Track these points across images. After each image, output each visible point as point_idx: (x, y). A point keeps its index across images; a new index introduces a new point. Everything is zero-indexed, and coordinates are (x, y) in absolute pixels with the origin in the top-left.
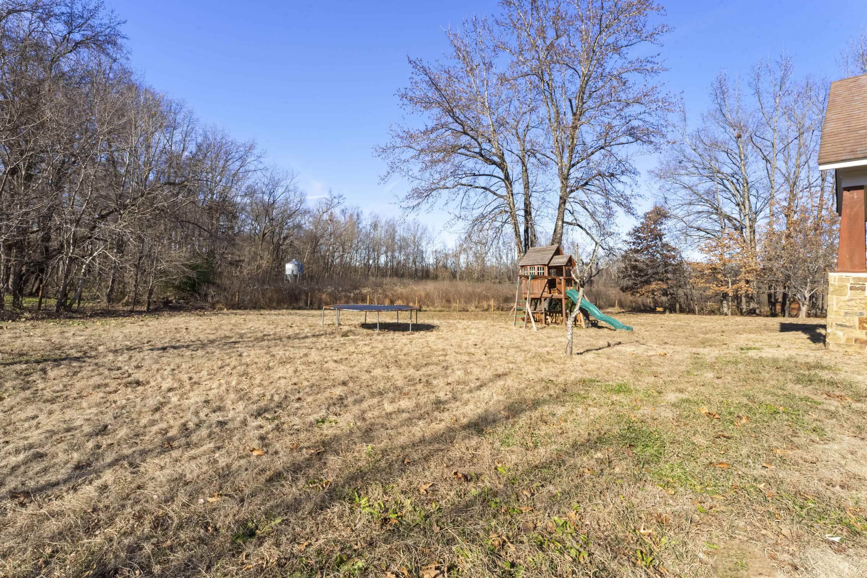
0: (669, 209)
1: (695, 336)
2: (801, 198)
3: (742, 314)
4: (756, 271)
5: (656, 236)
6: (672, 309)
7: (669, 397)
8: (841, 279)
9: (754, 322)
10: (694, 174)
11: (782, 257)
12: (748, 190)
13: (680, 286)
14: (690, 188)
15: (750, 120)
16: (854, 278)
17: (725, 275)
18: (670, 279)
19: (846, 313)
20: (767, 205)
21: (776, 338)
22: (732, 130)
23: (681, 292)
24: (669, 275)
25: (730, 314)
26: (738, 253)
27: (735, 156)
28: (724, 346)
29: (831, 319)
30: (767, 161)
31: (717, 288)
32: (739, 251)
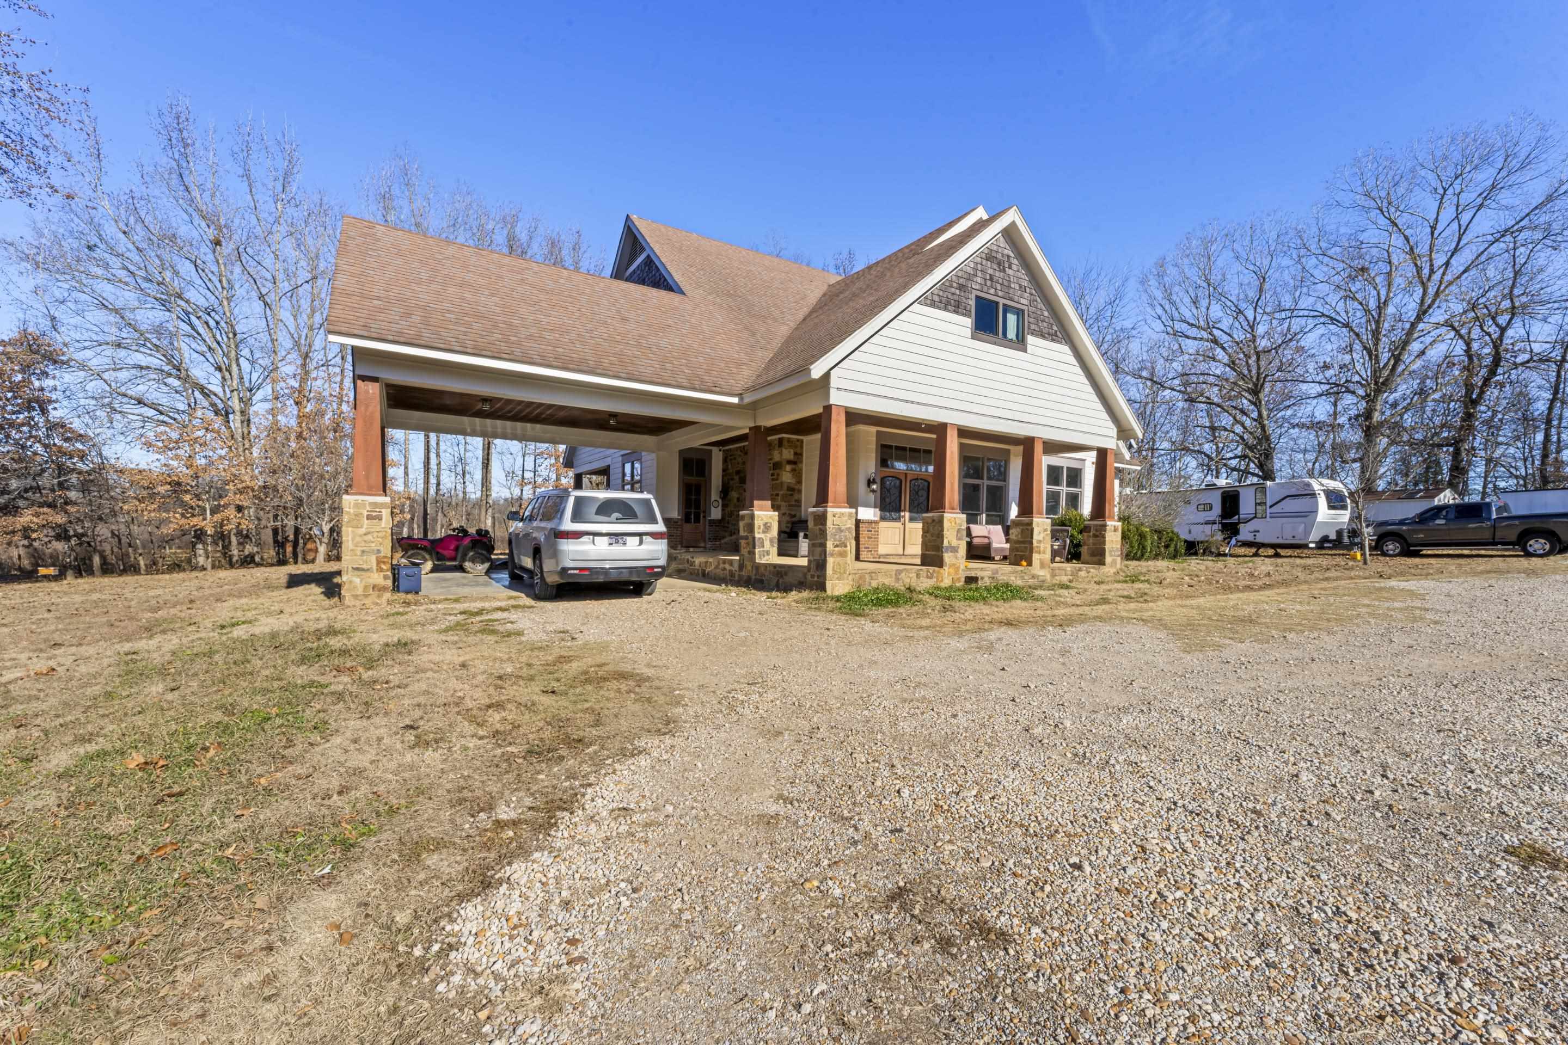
0: (65, 345)
1: (131, 619)
2: (316, 379)
3: (232, 565)
4: (253, 490)
5: (30, 401)
6: (82, 568)
7: (54, 762)
8: (357, 505)
9: (249, 577)
10: (126, 284)
11: (290, 469)
12: (237, 346)
13: (100, 518)
14: (116, 311)
15: (237, 221)
16: (371, 504)
17: (198, 497)
18: (75, 503)
19: (363, 552)
20: (268, 380)
21: (278, 599)
22: (203, 224)
23: (103, 531)
24: (73, 495)
25: (209, 567)
26: (221, 457)
27: (210, 275)
28: (193, 628)
29: (348, 560)
30: (266, 304)
31: (183, 521)
32: (223, 452)
